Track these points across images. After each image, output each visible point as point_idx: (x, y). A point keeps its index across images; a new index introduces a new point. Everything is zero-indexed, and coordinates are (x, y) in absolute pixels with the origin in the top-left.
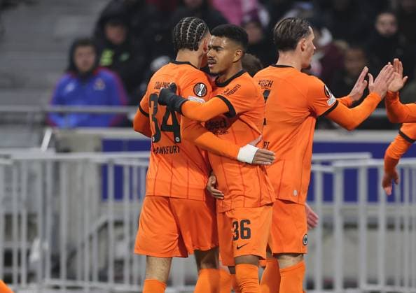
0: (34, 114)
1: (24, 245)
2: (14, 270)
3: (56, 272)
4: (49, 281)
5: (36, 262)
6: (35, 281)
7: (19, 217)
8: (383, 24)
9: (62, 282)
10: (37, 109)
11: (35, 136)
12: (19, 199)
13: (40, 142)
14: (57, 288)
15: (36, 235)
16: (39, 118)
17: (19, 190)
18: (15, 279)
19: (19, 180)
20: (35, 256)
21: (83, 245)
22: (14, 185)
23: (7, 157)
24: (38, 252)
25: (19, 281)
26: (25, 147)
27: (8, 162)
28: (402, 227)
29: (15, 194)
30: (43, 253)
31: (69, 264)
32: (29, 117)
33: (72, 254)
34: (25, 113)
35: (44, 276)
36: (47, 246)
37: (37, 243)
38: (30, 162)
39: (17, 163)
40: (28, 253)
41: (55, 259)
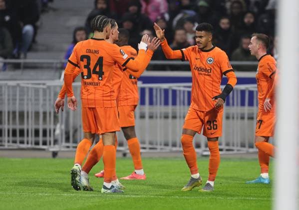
0: (57, 63)
1: (52, 127)
2: (48, 139)
3: (67, 140)
4: (64, 144)
5: (58, 135)
6: (58, 144)
7: (50, 113)
8: (223, 23)
9: (71, 144)
10: (59, 61)
11: (57, 74)
12: (50, 104)
13: (60, 78)
14: (68, 147)
15: (58, 122)
16: (59, 66)
17: (50, 100)
18: (48, 143)
19: (50, 95)
20: (58, 132)
21: (80, 127)
22: (48, 98)
23: (44, 84)
24: (59, 130)
25: (50, 144)
26: (52, 79)
27: (45, 87)
28: (233, 118)
29: (48, 103)
30: (61, 130)
31: (74, 136)
32: (54, 65)
33: (75, 131)
34: (53, 63)
35: (62, 141)
36: (63, 127)
37: (58, 126)
38: (55, 87)
39: (49, 87)
40: (54, 131)
41: (67, 133)
